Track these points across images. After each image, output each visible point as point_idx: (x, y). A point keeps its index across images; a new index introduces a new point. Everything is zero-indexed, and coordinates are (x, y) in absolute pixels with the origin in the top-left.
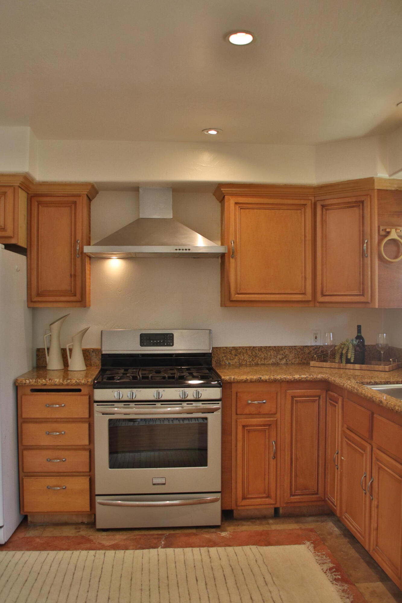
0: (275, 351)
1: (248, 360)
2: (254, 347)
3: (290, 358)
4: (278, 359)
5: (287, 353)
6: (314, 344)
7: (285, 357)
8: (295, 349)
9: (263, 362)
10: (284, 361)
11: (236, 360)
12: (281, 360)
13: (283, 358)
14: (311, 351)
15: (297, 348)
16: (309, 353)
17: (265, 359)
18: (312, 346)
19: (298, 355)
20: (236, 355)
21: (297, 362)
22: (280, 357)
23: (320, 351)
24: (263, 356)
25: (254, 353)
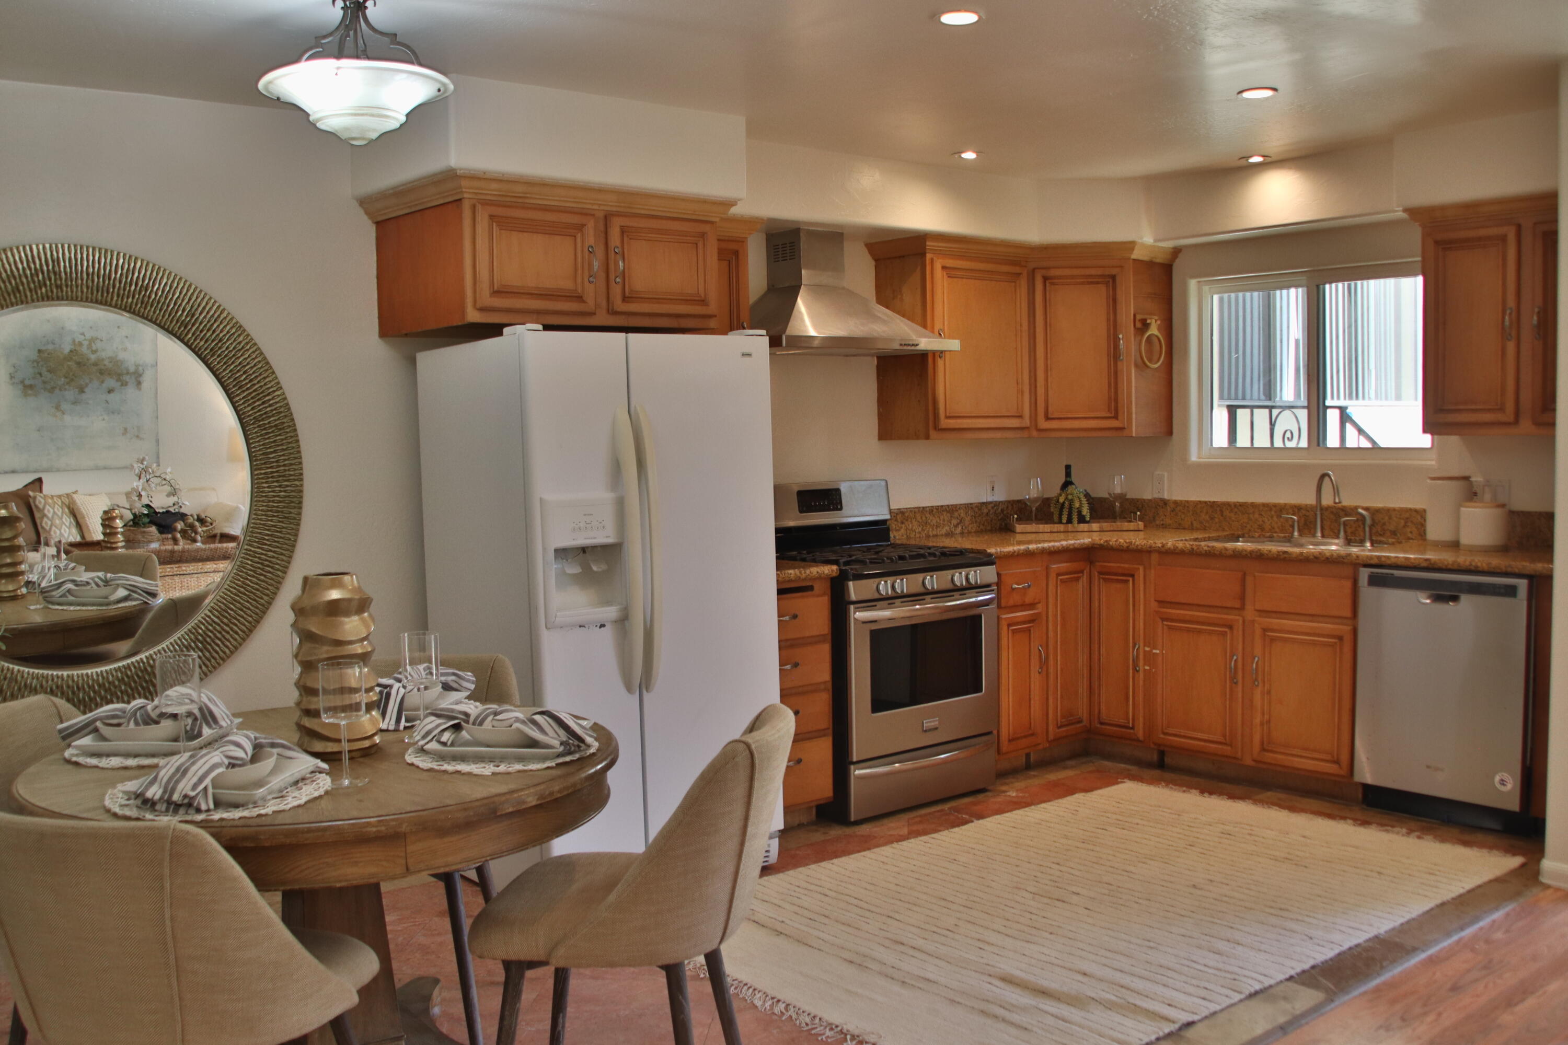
0: (948, 512)
1: (917, 531)
2: (923, 508)
3: (967, 523)
4: (952, 526)
5: (962, 515)
6: (990, 499)
7: (961, 521)
8: (972, 508)
9: (935, 533)
10: (959, 530)
11: (903, 531)
12: (956, 526)
13: (958, 524)
14: (989, 511)
15: (974, 506)
16: (987, 514)
17: (937, 527)
18: (991, 503)
19: (975, 517)
20: (902, 523)
21: (974, 529)
22: (954, 522)
23: (1000, 510)
24: (934, 522)
25: (924, 518)
